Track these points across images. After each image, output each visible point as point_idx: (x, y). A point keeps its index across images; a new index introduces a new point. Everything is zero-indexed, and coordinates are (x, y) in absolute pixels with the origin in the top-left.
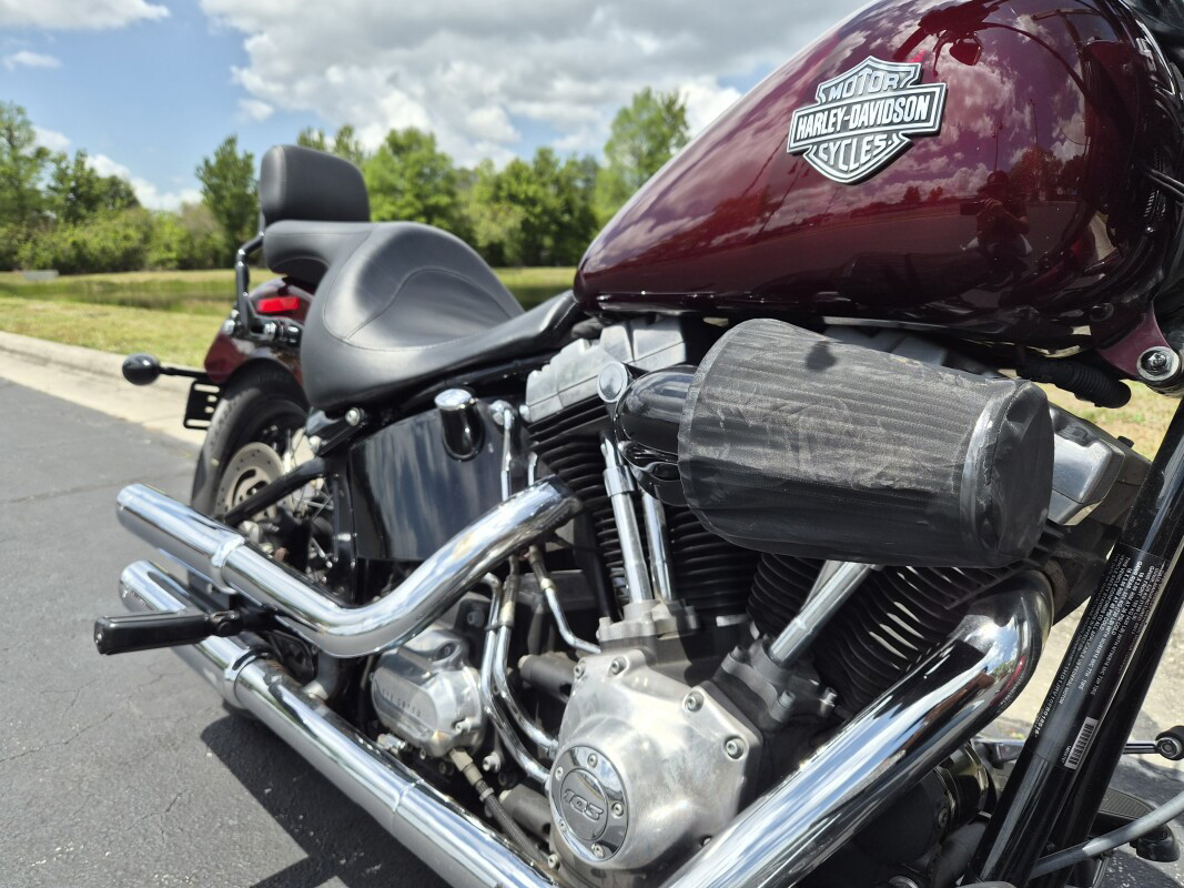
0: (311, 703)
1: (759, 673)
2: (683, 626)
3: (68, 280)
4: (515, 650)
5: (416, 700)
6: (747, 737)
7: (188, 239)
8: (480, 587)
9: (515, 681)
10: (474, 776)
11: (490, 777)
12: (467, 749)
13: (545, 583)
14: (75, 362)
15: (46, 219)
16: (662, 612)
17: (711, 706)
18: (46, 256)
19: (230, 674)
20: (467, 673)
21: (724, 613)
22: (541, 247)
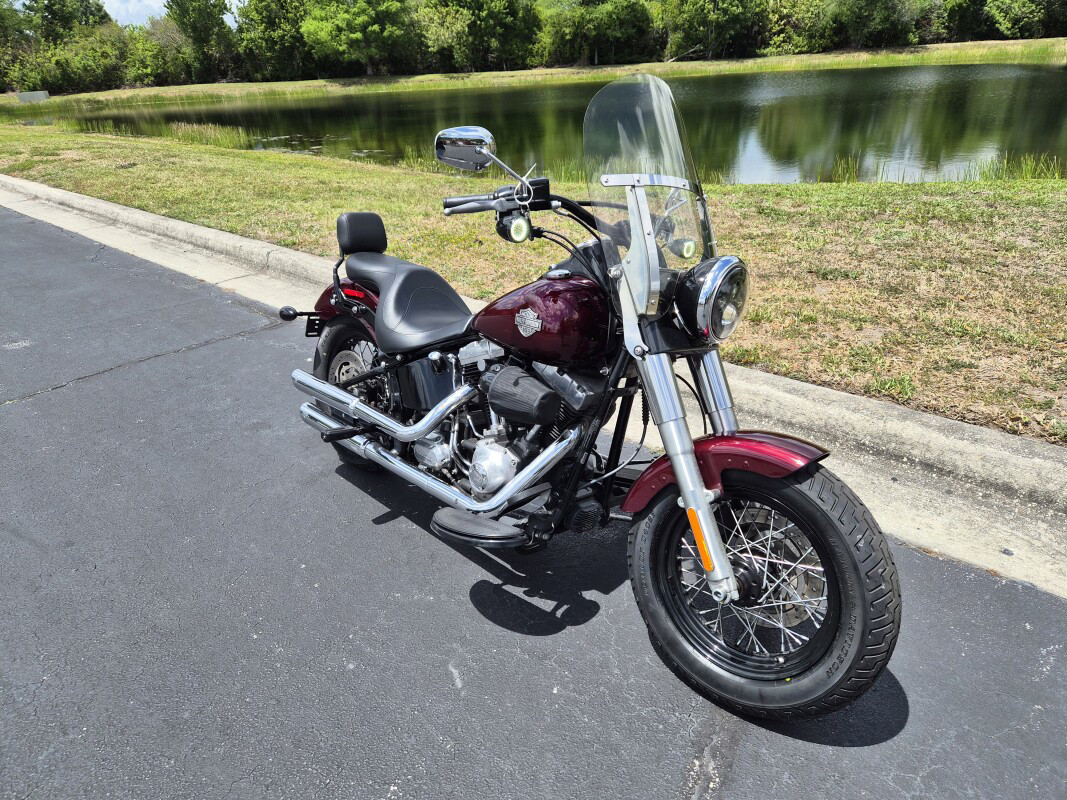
0: (394, 456)
1: (523, 444)
2: (507, 431)
3: (58, 99)
4: (459, 438)
5: (429, 454)
6: (517, 460)
7: (160, 54)
8: (448, 418)
9: (460, 448)
10: (449, 475)
11: (454, 476)
12: (446, 468)
13: (468, 417)
14: (140, 225)
15: (27, 38)
16: (501, 427)
17: (509, 452)
18: (34, 77)
19: (362, 447)
20: (445, 445)
21: (520, 426)
22: (488, 50)
